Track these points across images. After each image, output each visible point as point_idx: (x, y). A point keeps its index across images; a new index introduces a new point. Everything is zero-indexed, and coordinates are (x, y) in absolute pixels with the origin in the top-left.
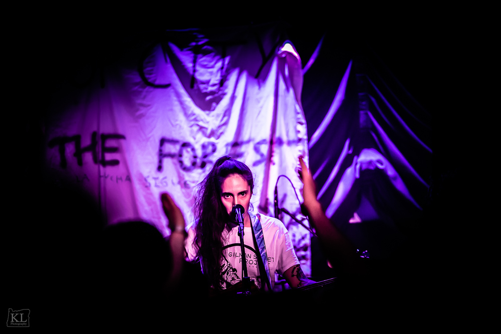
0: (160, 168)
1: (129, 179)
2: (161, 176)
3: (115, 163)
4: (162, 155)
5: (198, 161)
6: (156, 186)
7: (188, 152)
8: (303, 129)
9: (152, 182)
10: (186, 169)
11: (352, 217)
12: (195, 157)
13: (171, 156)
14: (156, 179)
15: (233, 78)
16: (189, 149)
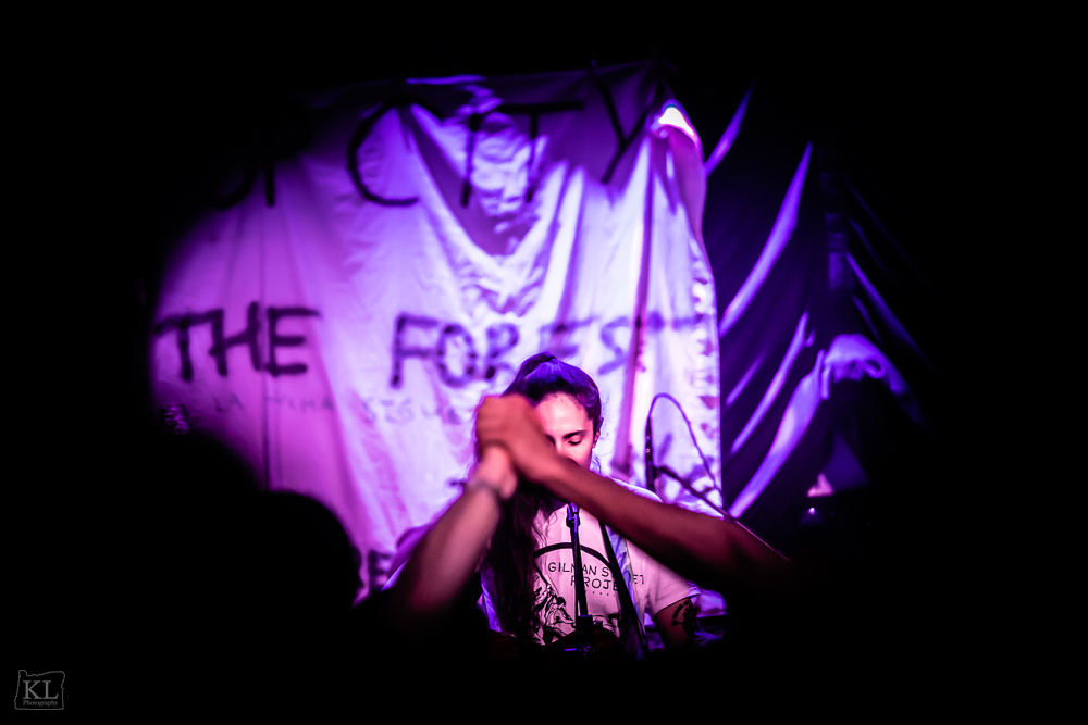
0: (396, 380)
1: (329, 404)
2: (398, 397)
3: (298, 369)
4: (400, 352)
5: (480, 364)
6: (390, 419)
7: (456, 345)
8: (706, 294)
9: (379, 411)
10: (453, 382)
11: (815, 483)
12: (473, 355)
13: (420, 353)
14: (387, 403)
15: (554, 182)
16: (460, 339)
